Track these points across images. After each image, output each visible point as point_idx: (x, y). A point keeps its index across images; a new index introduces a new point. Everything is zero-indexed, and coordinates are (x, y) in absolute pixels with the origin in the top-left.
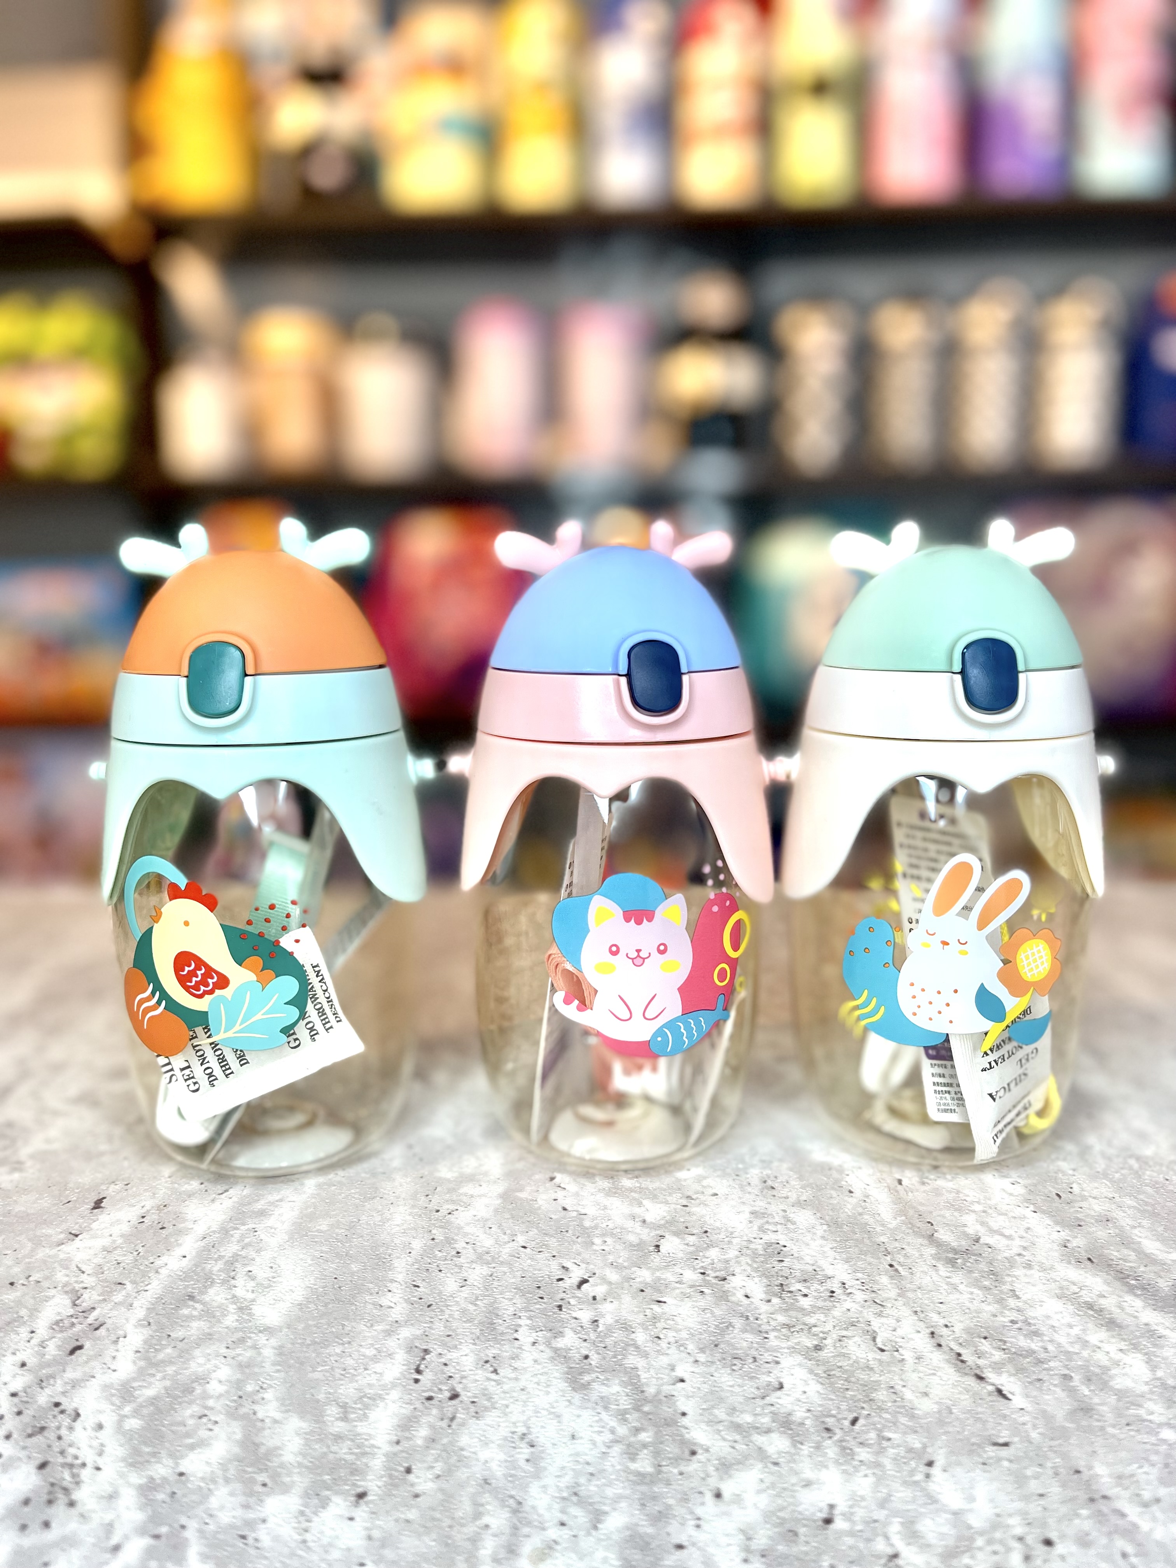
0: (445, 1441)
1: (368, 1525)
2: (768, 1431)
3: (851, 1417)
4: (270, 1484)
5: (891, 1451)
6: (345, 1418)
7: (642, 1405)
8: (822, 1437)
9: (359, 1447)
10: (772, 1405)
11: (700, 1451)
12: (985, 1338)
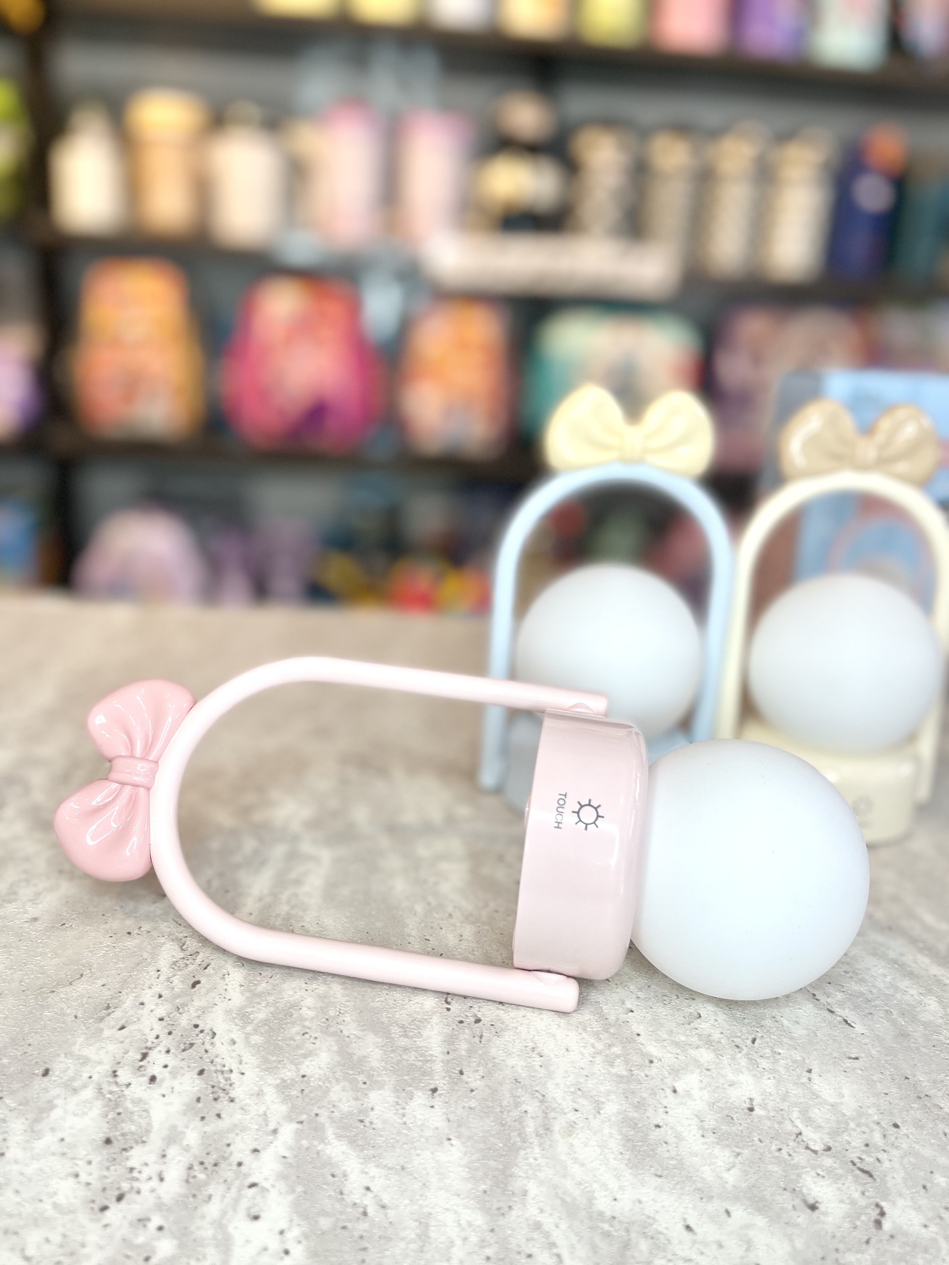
0: (480, 1052)
1: (445, 1110)
2: (698, 1047)
3: (751, 1038)
4: (368, 1083)
5: (782, 1062)
6: (406, 1036)
7: (608, 1028)
8: (735, 1052)
9: (421, 1056)
10: (696, 1029)
11: (655, 1061)
12: (829, 983)
